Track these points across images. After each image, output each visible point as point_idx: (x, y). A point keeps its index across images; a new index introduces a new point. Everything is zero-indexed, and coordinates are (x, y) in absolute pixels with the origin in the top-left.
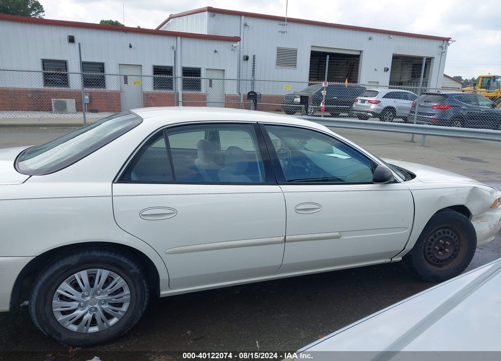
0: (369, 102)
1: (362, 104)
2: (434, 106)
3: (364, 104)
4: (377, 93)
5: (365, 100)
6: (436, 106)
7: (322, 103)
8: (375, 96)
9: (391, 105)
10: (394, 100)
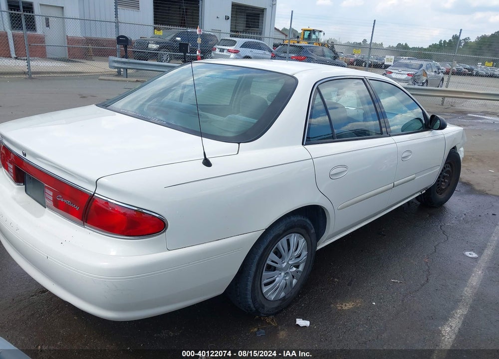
0: (229, 51)
1: (221, 53)
2: (293, 57)
3: (223, 53)
4: (235, 42)
5: (224, 49)
6: (295, 57)
7: (198, 52)
8: (233, 46)
9: (247, 55)
10: (250, 49)
